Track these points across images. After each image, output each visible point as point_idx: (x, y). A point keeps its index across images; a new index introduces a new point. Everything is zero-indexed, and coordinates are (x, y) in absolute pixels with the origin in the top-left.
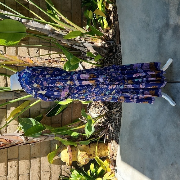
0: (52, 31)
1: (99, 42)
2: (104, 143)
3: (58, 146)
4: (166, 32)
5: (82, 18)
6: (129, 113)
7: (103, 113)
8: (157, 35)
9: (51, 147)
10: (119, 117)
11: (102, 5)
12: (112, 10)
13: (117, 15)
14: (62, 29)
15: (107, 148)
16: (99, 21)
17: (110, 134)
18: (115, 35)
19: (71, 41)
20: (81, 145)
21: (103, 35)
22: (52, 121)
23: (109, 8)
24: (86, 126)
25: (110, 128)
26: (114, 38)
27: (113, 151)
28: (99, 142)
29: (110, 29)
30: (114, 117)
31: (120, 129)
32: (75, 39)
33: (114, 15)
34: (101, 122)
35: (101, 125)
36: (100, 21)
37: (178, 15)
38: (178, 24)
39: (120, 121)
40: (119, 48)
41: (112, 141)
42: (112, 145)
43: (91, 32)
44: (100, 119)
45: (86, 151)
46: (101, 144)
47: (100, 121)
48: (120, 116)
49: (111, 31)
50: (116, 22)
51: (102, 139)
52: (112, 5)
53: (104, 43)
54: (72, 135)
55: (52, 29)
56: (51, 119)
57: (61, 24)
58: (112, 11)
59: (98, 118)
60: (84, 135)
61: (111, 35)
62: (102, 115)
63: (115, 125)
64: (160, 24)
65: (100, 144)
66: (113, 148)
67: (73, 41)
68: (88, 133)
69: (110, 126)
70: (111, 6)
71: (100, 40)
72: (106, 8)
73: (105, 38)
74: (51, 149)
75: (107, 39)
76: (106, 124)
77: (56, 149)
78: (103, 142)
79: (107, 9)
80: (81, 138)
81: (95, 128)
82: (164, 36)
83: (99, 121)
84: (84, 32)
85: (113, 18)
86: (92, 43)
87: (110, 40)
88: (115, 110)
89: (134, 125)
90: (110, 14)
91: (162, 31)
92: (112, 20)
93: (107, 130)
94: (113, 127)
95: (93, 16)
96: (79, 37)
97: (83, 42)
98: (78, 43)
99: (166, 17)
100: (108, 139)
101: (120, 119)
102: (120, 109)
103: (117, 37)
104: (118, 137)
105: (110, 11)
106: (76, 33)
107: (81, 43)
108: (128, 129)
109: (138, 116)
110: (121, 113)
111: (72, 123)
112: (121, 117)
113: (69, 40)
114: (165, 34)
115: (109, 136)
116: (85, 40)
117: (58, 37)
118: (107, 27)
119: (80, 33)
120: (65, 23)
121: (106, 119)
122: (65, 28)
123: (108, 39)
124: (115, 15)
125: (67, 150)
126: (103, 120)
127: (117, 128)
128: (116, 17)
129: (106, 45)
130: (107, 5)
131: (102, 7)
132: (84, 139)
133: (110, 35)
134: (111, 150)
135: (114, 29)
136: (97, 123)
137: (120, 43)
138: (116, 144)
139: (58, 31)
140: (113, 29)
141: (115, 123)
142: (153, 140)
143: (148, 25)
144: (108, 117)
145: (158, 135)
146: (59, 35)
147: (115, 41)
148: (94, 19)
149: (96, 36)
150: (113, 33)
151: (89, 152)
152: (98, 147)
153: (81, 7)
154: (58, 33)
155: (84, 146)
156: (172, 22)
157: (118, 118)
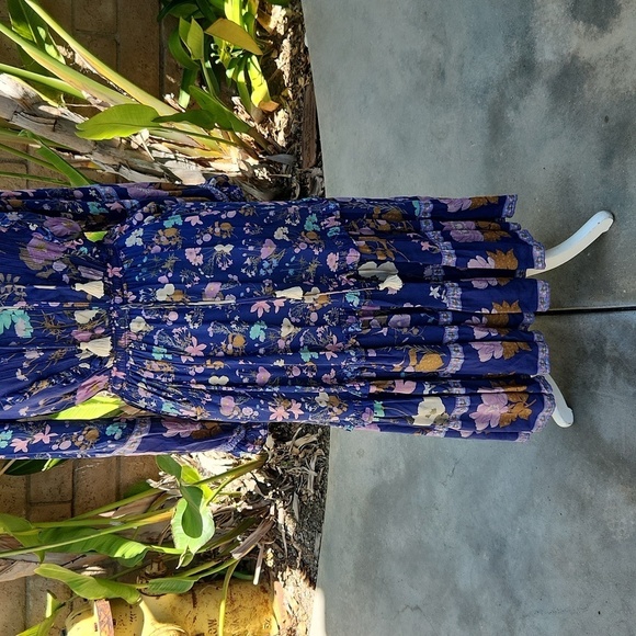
0: (29, 107)
1: (229, 161)
2: (256, 582)
3: (58, 603)
4: (522, 97)
5: (161, 68)
6: (361, 454)
7: (248, 455)
8: (480, 115)
9: (25, 608)
10: (317, 470)
11: (244, 12)
12: (286, 32)
13: (306, 49)
14: (72, 100)
15: (266, 602)
16: (229, 73)
17: (279, 543)
18: (299, 131)
19: (113, 151)
20: (158, 596)
21: (251, 131)
22: (32, 493)
23: (272, 26)
24: (176, 514)
25: (280, 521)
26: (295, 145)
27: (291, 614)
28: (233, 577)
29: (278, 110)
30: (296, 470)
31: (321, 524)
32: (129, 141)
33: (291, 54)
34: (243, 492)
35: (242, 506)
36: (236, 74)
37: (575, 17)
38: (574, 57)
39: (321, 487)
40: (314, 182)
41: (287, 573)
42: (290, 590)
43: (194, 114)
44: (235, 482)
45: (175, 622)
46: (244, 585)
47: (239, 489)
48: (322, 466)
49: (281, 118)
50: (301, 81)
51: (246, 567)
52: (284, 12)
53: (253, 161)
54: (118, 554)
55: (26, 94)
56: (28, 486)
57: (67, 81)
58: (284, 37)
59: (229, 478)
60: (167, 550)
61: (281, 135)
62: (244, 462)
63: (302, 506)
64: (492, 64)
65: (236, 588)
66: (294, 604)
67: (122, 150)
68: (186, 545)
69: (281, 512)
70: (278, 15)
71: (234, 153)
72: (259, 27)
73: (256, 143)
74: (25, 614)
75: (263, 145)
76: (263, 503)
77: (49, 613)
78: (249, 577)
79: (265, 27)
80: (155, 566)
81: (215, 519)
82: (510, 114)
83: (231, 488)
84: (163, 111)
85: (291, 63)
86: (202, 162)
87: (278, 150)
88: (301, 442)
89: (380, 502)
90: (277, 47)
91: (502, 95)
92: (287, 74)
93: (268, 527)
94: (293, 514)
95: (208, 51)
96: (145, 133)
97: (162, 155)
98: (144, 158)
99: (522, 32)
100: (270, 563)
101: (324, 478)
102: (320, 438)
103: (305, 139)
104: (315, 558)
105: (277, 40)
106: (133, 113)
107: (157, 159)
108: (358, 521)
109: (402, 466)
110: (327, 454)
111: (118, 499)
112: (326, 470)
113: (103, 146)
114: (516, 108)
115: (275, 554)
116: (174, 151)
117: (54, 130)
118: (264, 100)
119: (151, 116)
120: (85, 74)
121: (261, 480)
122: (85, 95)
123: (269, 148)
124: (295, 51)
125: (95, 619)
126: (251, 486)
127: (311, 516)
128: (301, 64)
129: (262, 174)
130: (265, 12)
131: (245, 18)
132: (170, 567)
133: (277, 133)
134: (282, 610)
135: (294, 111)
136: (223, 498)
137: (319, 163)
138: (304, 585)
139: (56, 109)
140: (289, 110)
141: (300, 495)
142: (469, 573)
143: (442, 75)
144: (271, 472)
145: (496, 553)
146: (59, 123)
147: (298, 156)
148: (208, 64)
149: (216, 133)
150: (289, 124)
151: (190, 621)
152: (231, 602)
153: (159, 21)
154: (55, 112)
155: (168, 599)
156: (547, 53)
157: (312, 473)
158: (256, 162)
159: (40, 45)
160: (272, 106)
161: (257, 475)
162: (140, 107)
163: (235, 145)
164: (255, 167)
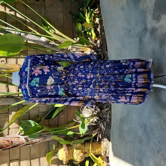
0: (47, 43)
1: (88, 51)
3: (56, 146)
4: (145, 35)
5: (73, 32)
6: (118, 111)
7: (95, 113)
8: (138, 39)
9: (49, 148)
10: (109, 116)
11: (90, 20)
12: (99, 23)
13: (103, 27)
14: (55, 41)
15: (100, 146)
16: (87, 33)
17: (102, 132)
18: (103, 44)
19: (64, 51)
20: (77, 144)
21: (93, 45)
22: (50, 124)
23: (96, 22)
24: (80, 126)
25: (102, 127)
26: (102, 47)
27: (106, 148)
28: (92, 141)
29: (98, 40)
30: (105, 116)
31: (111, 127)
32: (67, 48)
33: (100, 28)
34: (94, 121)
35: (94, 124)
36: (89, 33)
37: (154, 19)
38: (154, 27)
39: (110, 119)
40: (106, 54)
41: (104, 139)
42: (105, 143)
43: (80, 42)
44: (92, 119)
45: (81, 150)
46: (95, 142)
47: (93, 121)
48: (110, 115)
50: (103, 33)
51: (95, 138)
52: (99, 19)
53: (93, 51)
54: (68, 134)
55: (47, 41)
56: (49, 122)
57: (54, 37)
58: (99, 24)
60: (78, 133)
61: (99, 45)
62: (94, 115)
63: (107, 124)
64: (139, 29)
65: (93, 143)
66: (106, 146)
67: (66, 50)
68: (82, 131)
69: (102, 125)
70: (97, 20)
72: (93, 22)
73: (93, 47)
74: (49, 150)
75: (95, 47)
76: (98, 124)
77: (54, 149)
78: (96, 141)
79: (95, 22)
80: (76, 138)
81: (88, 127)
82: (143, 38)
84: (74, 42)
85: (100, 30)
86: (82, 52)
87: (98, 48)
88: (106, 110)
89: (122, 121)
90: (97, 27)
91: (141, 35)
92: (100, 32)
93: (99, 129)
94: (105, 126)
95: (83, 28)
96: (71, 47)
97: (74, 51)
98: (70, 52)
99: (144, 22)
100: (101, 137)
101: (111, 117)
102: (110, 109)
103: (104, 46)
104: (110, 135)
105: (97, 25)
106: (68, 43)
108: (118, 125)
109: (126, 112)
110: (111, 112)
111: (67, 124)
112: (111, 116)
113: (62, 50)
114: (144, 37)
115: (102, 135)
116: (76, 50)
117: (52, 47)
118: (95, 38)
119: (72, 43)
120: (58, 35)
121: (98, 119)
122: (58, 40)
123: (96, 48)
124: (101, 27)
125: (64, 148)
126: (96, 120)
127: (109, 126)
128: (102, 30)
129: (95, 53)
130: (94, 19)
131: (90, 21)
132: (79, 138)
133: (98, 44)
134: (103, 147)
135: (102, 40)
136: (90, 123)
137: (107, 50)
138: (108, 141)
139: (53, 43)
140: (100, 40)
141: (106, 121)
142: (140, 132)
143: (130, 31)
144: (99, 117)
145: (144, 127)
146: (53, 46)
147: (103, 49)
148: (83, 31)
149: (85, 45)
150: (100, 42)
151: (84, 150)
152: (92, 146)
153: (72, 23)
154: (52, 44)
155: (79, 145)
156: (149, 26)
157: (108, 116)
158: (94, 51)
159: (48, 30)
160: (97, 39)
161: (97, 118)
162: (69, 41)
163: (89, 48)
164: (94, 52)
